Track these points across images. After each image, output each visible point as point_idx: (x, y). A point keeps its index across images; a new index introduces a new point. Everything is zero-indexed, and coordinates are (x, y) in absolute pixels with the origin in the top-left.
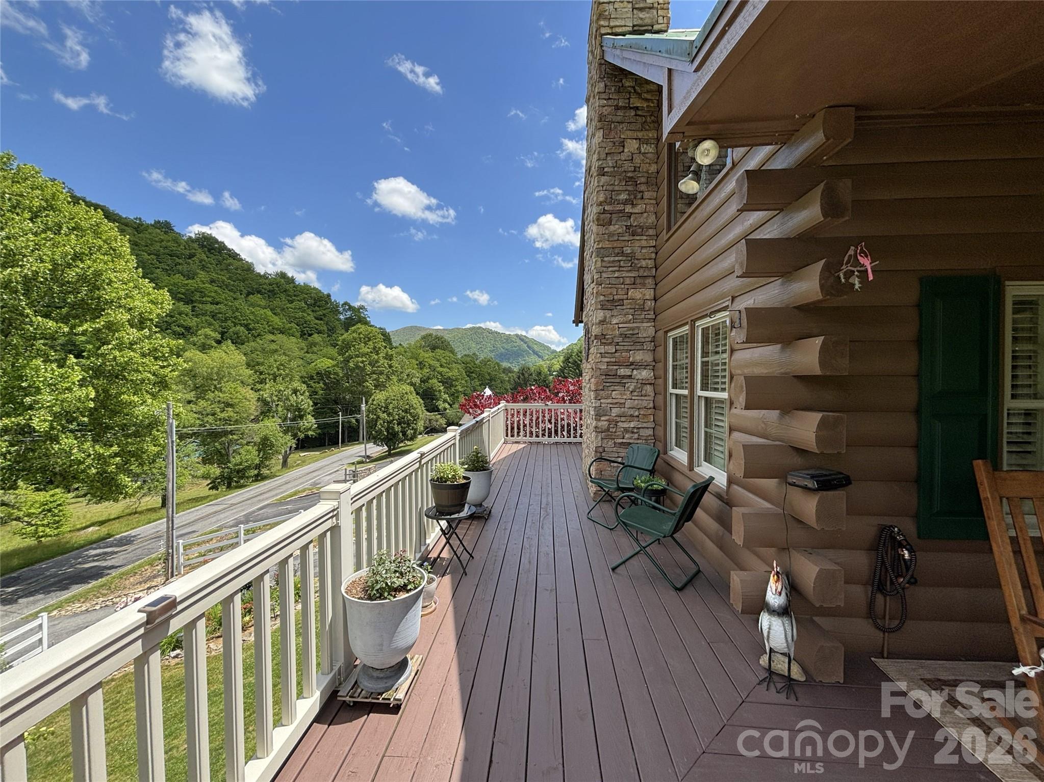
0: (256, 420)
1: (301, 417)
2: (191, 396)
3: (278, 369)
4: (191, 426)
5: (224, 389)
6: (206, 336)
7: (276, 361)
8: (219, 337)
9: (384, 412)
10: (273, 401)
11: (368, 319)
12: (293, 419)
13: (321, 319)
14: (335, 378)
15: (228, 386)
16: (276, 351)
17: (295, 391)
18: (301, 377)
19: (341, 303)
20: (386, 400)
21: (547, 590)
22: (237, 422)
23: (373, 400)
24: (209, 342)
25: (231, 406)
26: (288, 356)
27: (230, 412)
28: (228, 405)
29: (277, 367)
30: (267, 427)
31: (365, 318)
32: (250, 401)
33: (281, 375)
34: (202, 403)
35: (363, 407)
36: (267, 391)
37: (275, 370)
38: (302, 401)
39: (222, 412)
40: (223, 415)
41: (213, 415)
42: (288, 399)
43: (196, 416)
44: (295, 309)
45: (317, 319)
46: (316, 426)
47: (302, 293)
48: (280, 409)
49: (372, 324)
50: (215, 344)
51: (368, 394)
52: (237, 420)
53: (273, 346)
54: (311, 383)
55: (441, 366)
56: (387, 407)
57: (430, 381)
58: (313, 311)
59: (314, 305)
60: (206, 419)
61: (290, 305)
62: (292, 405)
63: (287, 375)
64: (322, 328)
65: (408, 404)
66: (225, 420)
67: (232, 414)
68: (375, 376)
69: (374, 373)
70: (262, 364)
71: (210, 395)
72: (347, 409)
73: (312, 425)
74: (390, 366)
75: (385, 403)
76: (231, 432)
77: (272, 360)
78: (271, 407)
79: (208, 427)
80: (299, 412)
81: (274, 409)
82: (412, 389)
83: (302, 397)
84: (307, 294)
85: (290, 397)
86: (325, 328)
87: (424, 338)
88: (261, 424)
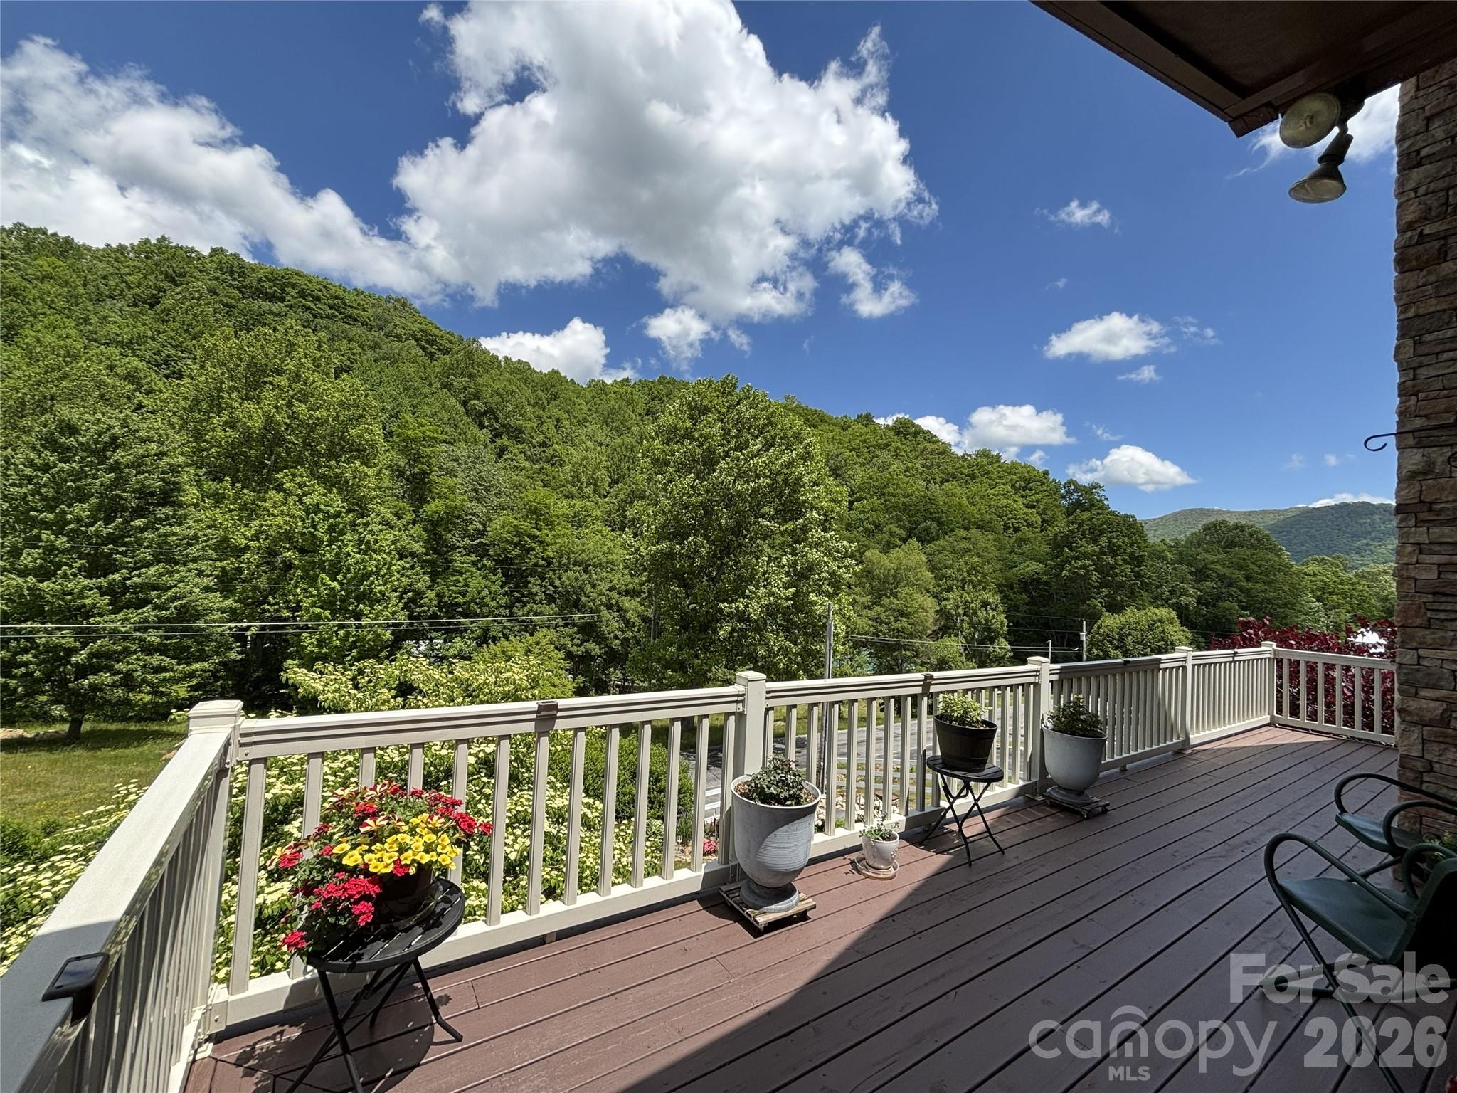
0: (935, 636)
1: (992, 640)
2: (866, 600)
3: (969, 575)
4: (865, 634)
5: (899, 595)
6: (892, 534)
7: (966, 564)
8: (904, 533)
9: (1117, 648)
10: (958, 615)
11: (1106, 502)
12: (981, 642)
13: (1034, 507)
14: (1046, 590)
15: (904, 592)
16: (967, 551)
17: (985, 604)
18: (998, 585)
19: (1063, 483)
20: (1121, 629)
21: (1075, 942)
22: (911, 636)
23: (1099, 627)
24: (892, 540)
25: (907, 615)
26: (983, 557)
27: (904, 623)
28: (902, 614)
29: (968, 571)
30: (947, 646)
31: (1101, 501)
32: (927, 612)
33: (971, 581)
34: (878, 609)
35: (1083, 636)
36: (952, 601)
37: (965, 574)
38: (993, 617)
39: (895, 621)
40: (896, 625)
41: (887, 624)
42: (975, 613)
43: (870, 622)
44: (999, 494)
45: (1027, 506)
46: (1012, 654)
47: (1009, 473)
48: (965, 626)
49: (1112, 509)
50: (899, 543)
51: (1093, 618)
52: (911, 634)
53: (965, 545)
54: (1010, 593)
55: (1248, 579)
56: (1122, 640)
57: (1221, 604)
58: (1022, 496)
59: (1025, 488)
60: (880, 628)
61: (992, 491)
62: (980, 623)
63: (980, 582)
64: (1033, 519)
65: (1162, 639)
66: (898, 631)
67: (905, 624)
68: (1105, 591)
69: (1106, 586)
70: (951, 567)
71: (885, 601)
72: (1063, 638)
73: (1006, 654)
74: (1138, 576)
75: (1118, 633)
76: (905, 647)
77: (962, 562)
78: (955, 623)
79: (882, 637)
80: (989, 633)
81: (958, 625)
82: (1174, 614)
83: (995, 613)
84: (1015, 474)
85: (979, 613)
86: (1038, 519)
87: (1207, 529)
88: (940, 642)
